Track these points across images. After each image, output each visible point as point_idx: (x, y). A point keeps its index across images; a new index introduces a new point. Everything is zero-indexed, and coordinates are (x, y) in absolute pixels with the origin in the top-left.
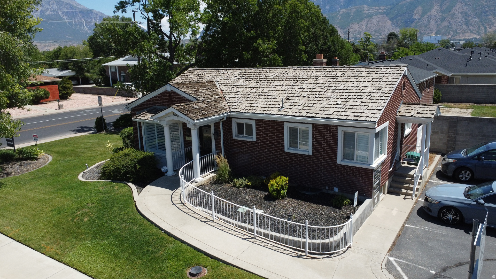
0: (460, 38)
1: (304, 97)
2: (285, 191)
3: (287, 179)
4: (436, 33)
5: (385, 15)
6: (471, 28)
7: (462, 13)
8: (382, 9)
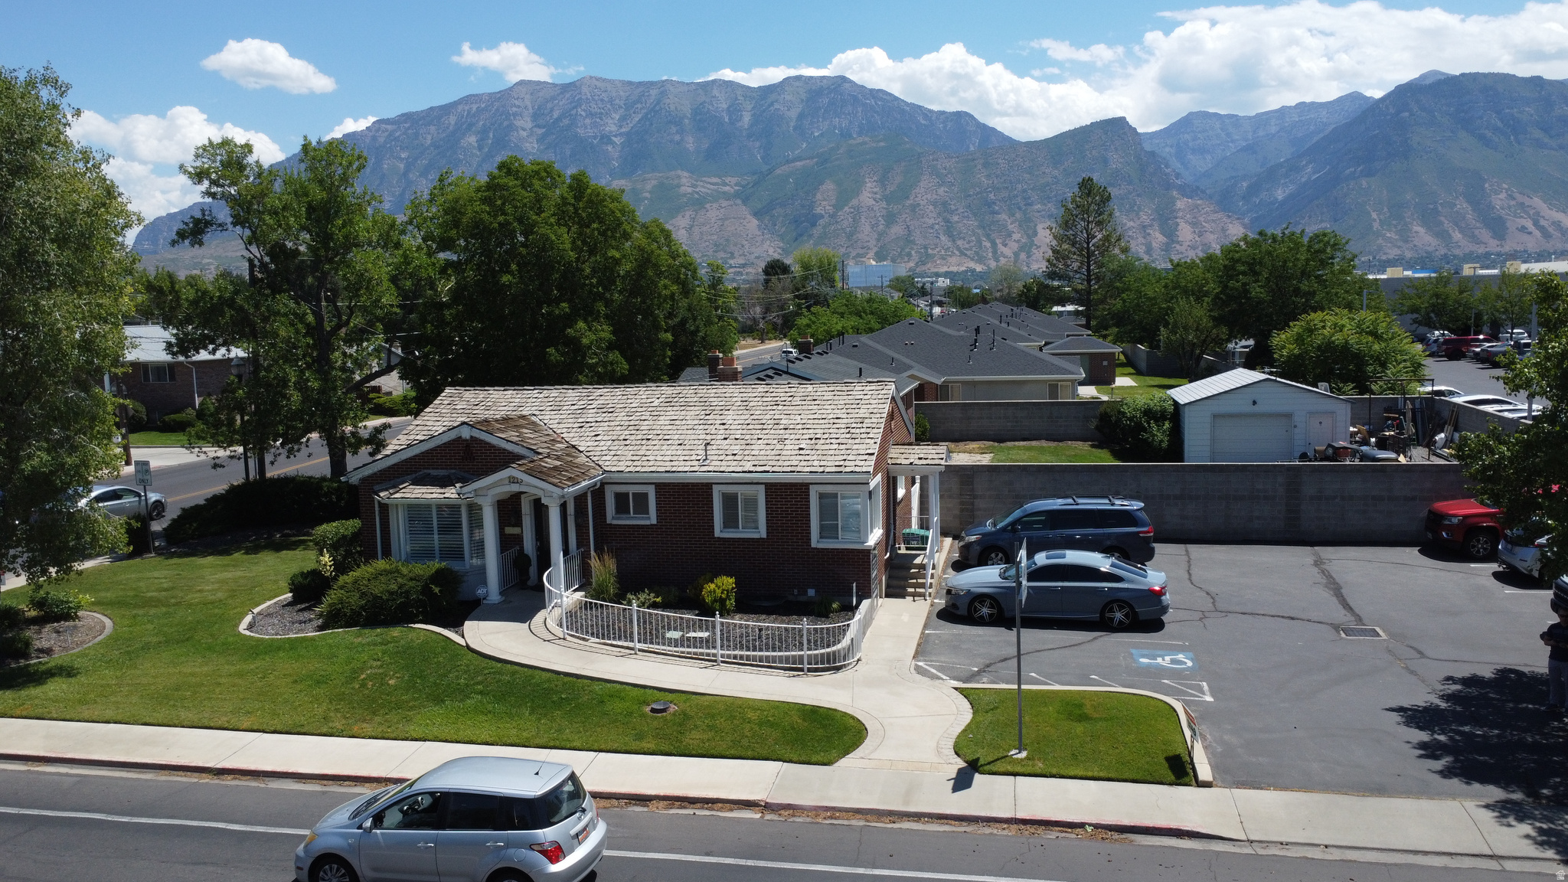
0: (936, 270)
1: (736, 439)
2: (733, 601)
3: (732, 580)
4: (879, 257)
5: (739, 202)
6: (960, 243)
7: (934, 204)
8: (731, 184)
